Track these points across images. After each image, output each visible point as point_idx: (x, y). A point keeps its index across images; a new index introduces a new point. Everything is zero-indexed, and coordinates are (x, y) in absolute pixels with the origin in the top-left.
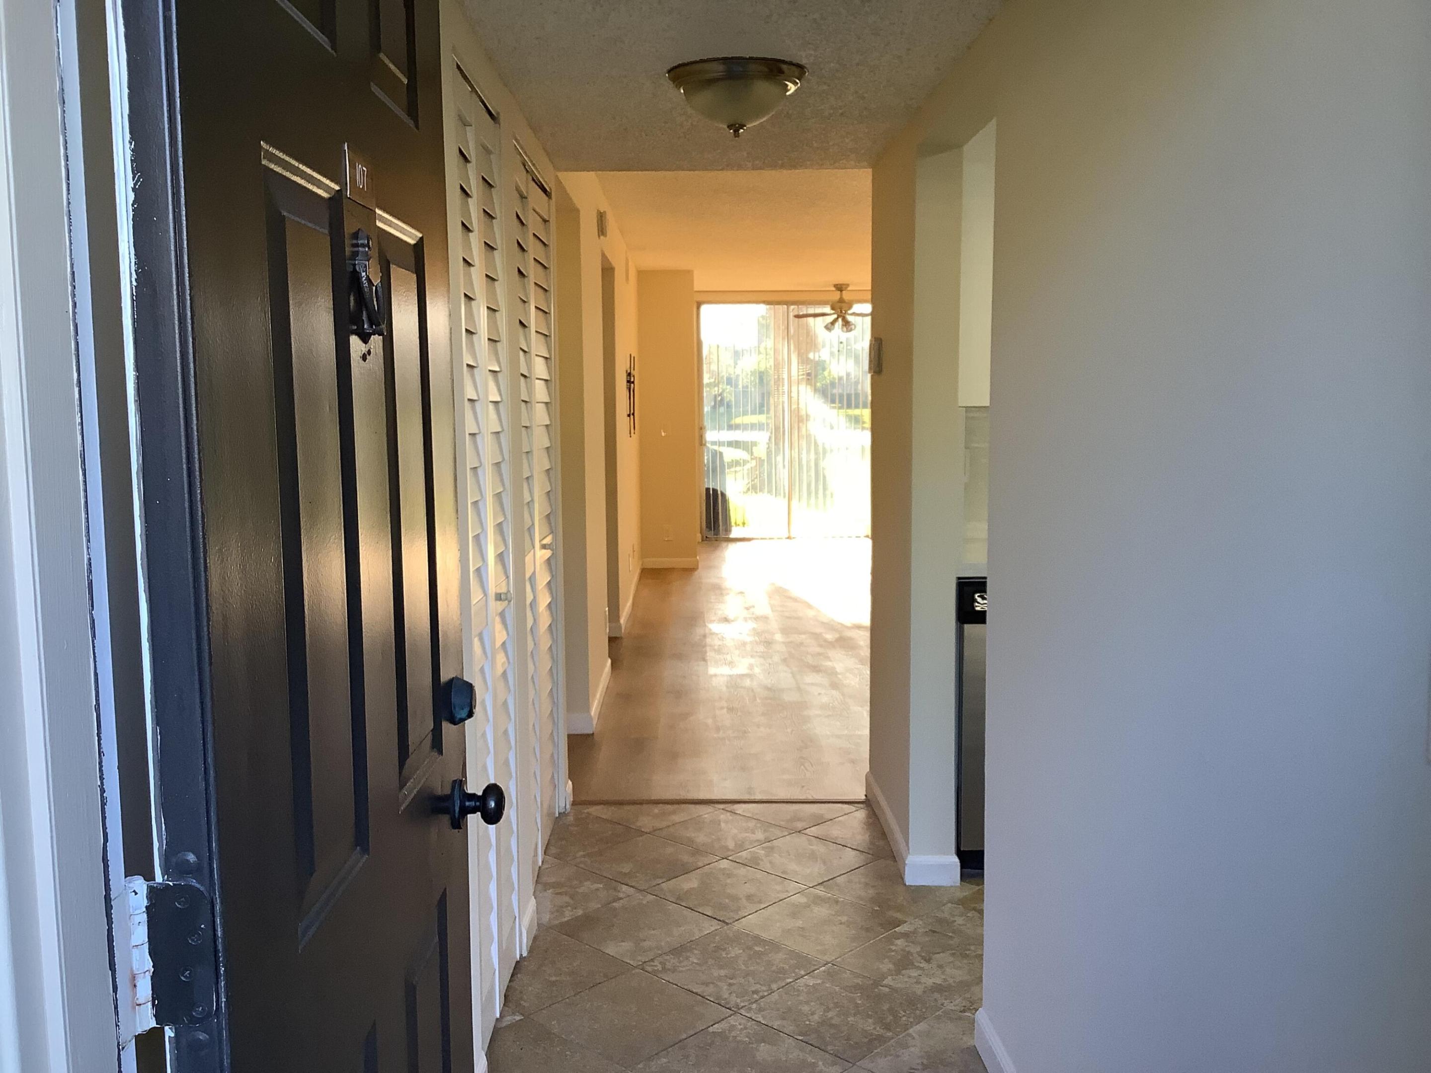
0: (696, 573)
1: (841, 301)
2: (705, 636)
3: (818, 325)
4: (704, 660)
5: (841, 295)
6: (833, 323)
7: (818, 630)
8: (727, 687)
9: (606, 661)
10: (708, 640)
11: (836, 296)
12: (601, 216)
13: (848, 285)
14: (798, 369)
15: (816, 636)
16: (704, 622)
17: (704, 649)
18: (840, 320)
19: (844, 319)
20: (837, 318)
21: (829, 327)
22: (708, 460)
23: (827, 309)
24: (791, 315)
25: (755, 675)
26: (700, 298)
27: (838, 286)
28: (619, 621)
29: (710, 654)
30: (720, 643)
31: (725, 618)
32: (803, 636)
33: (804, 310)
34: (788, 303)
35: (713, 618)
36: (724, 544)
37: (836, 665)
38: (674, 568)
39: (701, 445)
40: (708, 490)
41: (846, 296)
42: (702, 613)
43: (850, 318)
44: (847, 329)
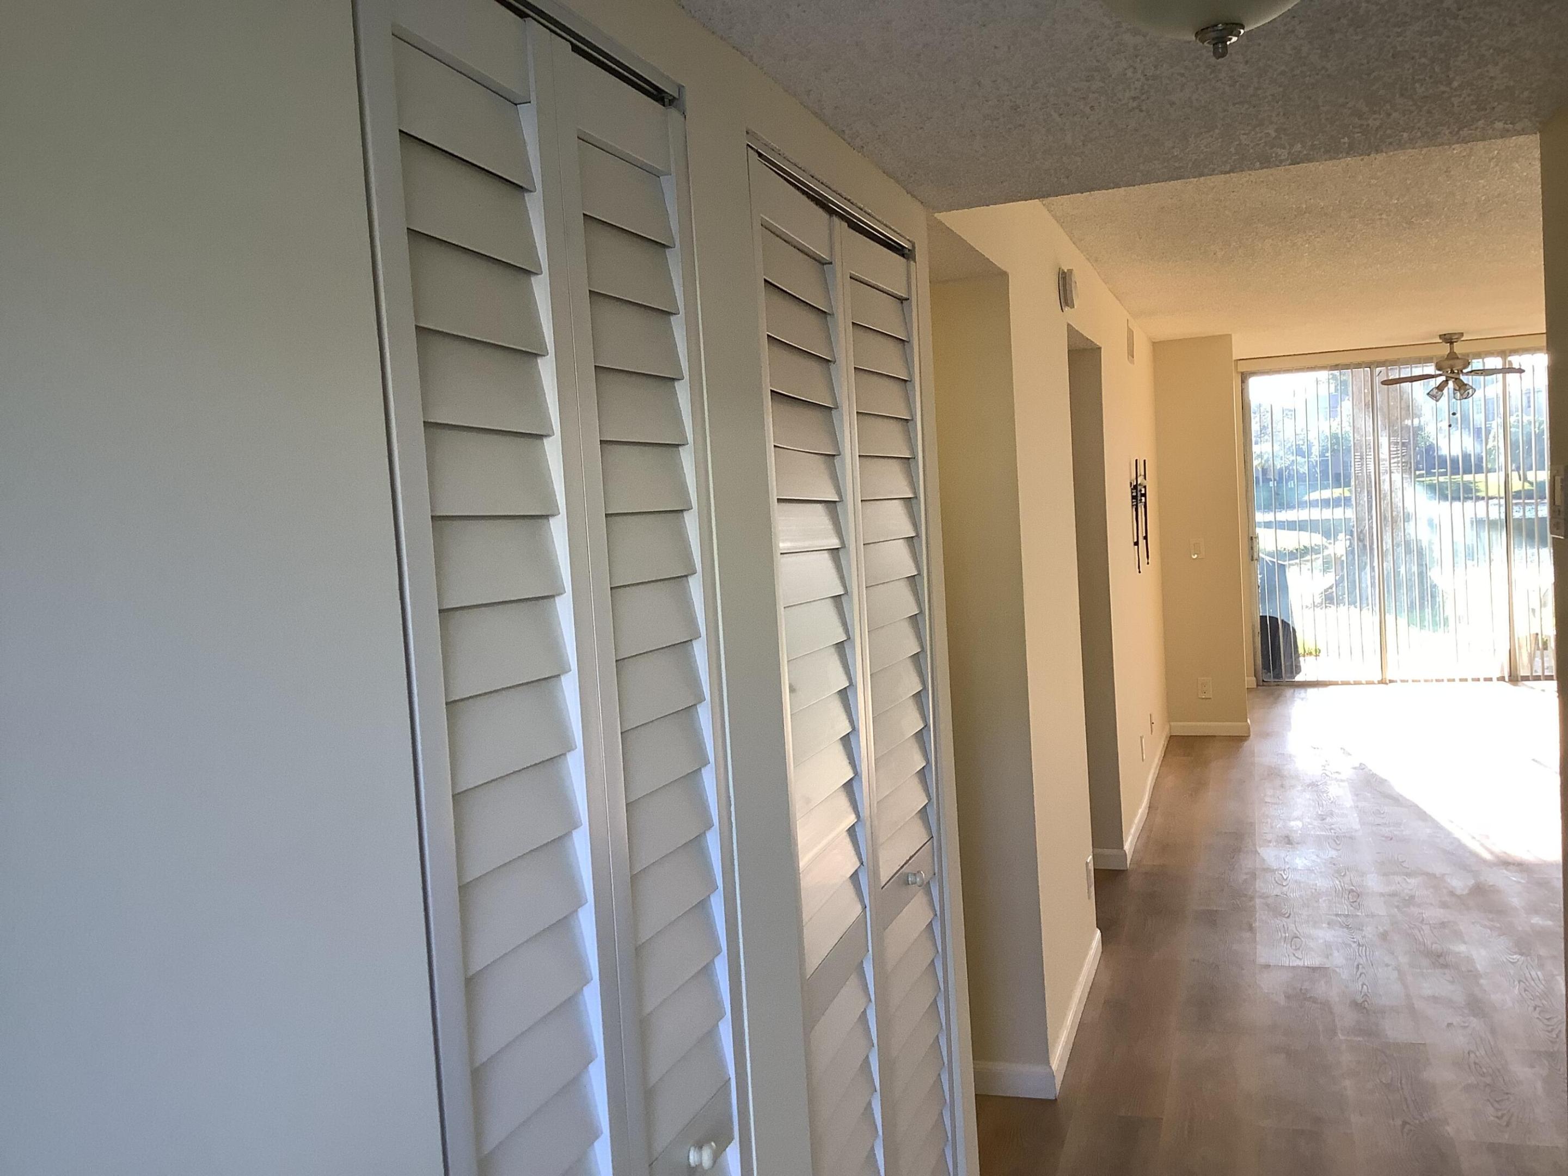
0: (1246, 744)
1: (1452, 356)
2: (1253, 875)
3: (1419, 391)
4: (1251, 928)
5: (1451, 348)
6: (1440, 388)
7: (1438, 868)
8: (1288, 997)
9: (1094, 933)
10: (1259, 884)
11: (1445, 349)
12: (1064, 278)
13: (1462, 334)
14: (1390, 451)
15: (1434, 881)
16: (1254, 845)
17: (1251, 904)
18: (1451, 384)
19: (1457, 380)
20: (1447, 381)
21: (1435, 394)
22: (1262, 579)
23: (1430, 369)
24: (1377, 380)
25: (1334, 971)
26: (1243, 367)
27: (1446, 336)
28: (1123, 847)
29: (1261, 915)
30: (1277, 891)
31: (1287, 837)
32: (1413, 881)
33: (1394, 375)
34: (1370, 365)
35: (1269, 837)
36: (1289, 692)
37: (1475, 955)
38: (1215, 736)
39: (1252, 560)
40: (1263, 618)
41: (1459, 348)
42: (1252, 824)
43: (1464, 378)
44: (1461, 395)
